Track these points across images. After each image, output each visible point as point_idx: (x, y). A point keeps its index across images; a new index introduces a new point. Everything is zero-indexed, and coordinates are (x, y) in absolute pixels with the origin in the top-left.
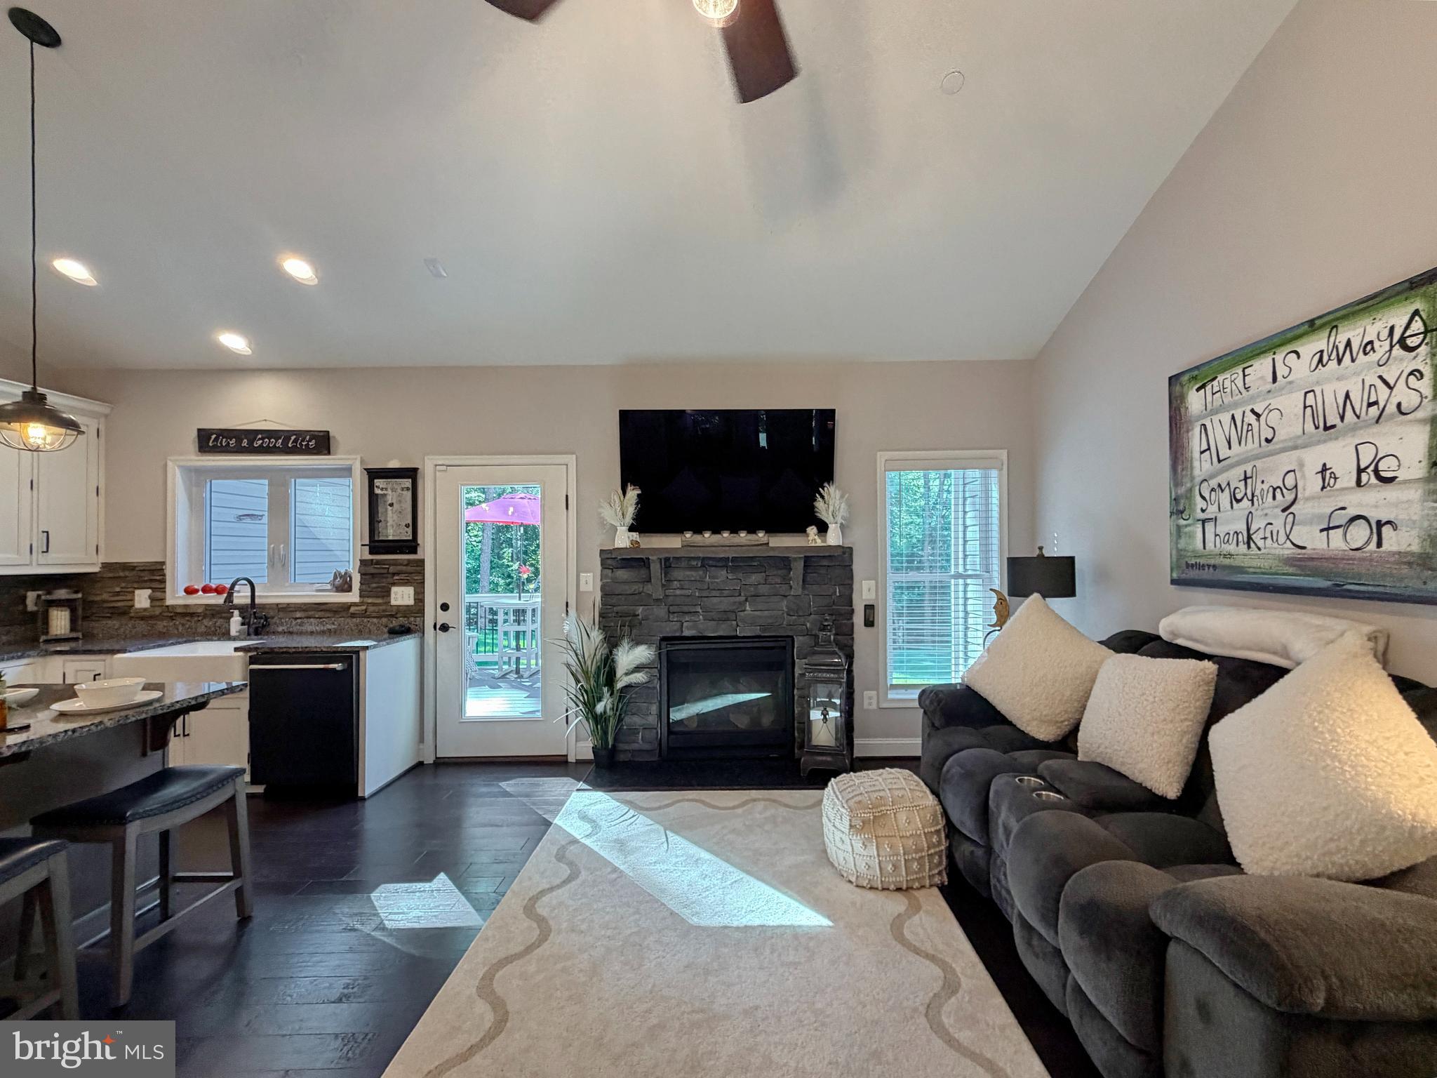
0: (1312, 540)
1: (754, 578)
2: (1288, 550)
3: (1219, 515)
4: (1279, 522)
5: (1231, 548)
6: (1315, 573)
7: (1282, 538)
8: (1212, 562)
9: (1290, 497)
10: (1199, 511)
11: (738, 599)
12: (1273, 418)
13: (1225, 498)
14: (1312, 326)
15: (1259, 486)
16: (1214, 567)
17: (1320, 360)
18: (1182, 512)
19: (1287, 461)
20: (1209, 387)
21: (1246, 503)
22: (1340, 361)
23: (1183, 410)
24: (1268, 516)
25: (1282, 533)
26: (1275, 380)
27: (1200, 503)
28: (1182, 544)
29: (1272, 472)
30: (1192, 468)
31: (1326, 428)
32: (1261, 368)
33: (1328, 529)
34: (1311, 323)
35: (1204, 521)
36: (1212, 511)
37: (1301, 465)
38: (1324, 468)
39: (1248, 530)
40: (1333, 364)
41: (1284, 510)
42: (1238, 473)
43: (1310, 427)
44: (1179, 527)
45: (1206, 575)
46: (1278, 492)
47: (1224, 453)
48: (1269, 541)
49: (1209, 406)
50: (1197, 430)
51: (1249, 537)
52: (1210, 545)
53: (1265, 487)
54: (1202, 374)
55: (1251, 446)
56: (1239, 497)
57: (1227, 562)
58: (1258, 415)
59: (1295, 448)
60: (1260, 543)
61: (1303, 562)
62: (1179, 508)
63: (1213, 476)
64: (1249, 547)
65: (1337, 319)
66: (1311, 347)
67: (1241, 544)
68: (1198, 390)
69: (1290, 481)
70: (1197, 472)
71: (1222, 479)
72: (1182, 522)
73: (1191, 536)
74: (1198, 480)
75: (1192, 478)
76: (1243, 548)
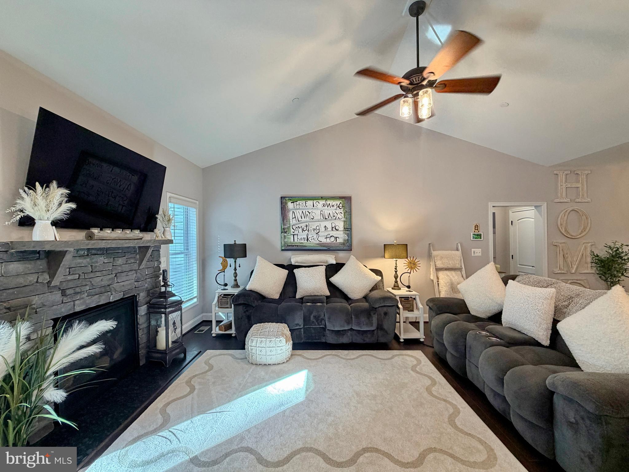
0: (324, 240)
1: (120, 261)
2: (318, 242)
3: (298, 234)
4: (315, 236)
5: (303, 241)
6: (324, 246)
7: (316, 239)
8: (297, 245)
9: (318, 231)
10: (292, 232)
11: (110, 276)
12: (313, 214)
13: (300, 230)
14: (322, 198)
15: (310, 228)
16: (297, 246)
17: (324, 205)
18: (286, 232)
19: (317, 224)
20: (295, 203)
21: (306, 231)
22: (328, 207)
23: (286, 207)
24: (312, 235)
25: (316, 238)
26: (314, 206)
27: (292, 230)
28: (286, 240)
29: (313, 225)
30: (289, 221)
31: (325, 219)
32: (310, 203)
33: (326, 238)
34: (322, 197)
35: (294, 235)
36: (296, 232)
37: (320, 225)
38: (325, 227)
39: (307, 237)
40: (326, 207)
41: (316, 234)
42: (305, 224)
43: (322, 218)
44: (285, 236)
45: (296, 248)
46: (315, 230)
47: (300, 219)
48: (313, 240)
49: (295, 208)
50: (291, 213)
51: (308, 239)
52: (296, 240)
53: (312, 228)
54: (294, 199)
55: (307, 219)
56: (304, 230)
57: (301, 244)
58: (310, 213)
59: (319, 221)
60: (311, 240)
61: (321, 244)
62: (284, 231)
63: (296, 224)
64: (308, 241)
65: (328, 199)
66: (322, 202)
67: (305, 241)
68: (291, 203)
69: (318, 228)
70: (291, 223)
71: (300, 226)
72: (286, 235)
73: (289, 238)
74: (291, 225)
75: (290, 224)
76: (306, 241)
